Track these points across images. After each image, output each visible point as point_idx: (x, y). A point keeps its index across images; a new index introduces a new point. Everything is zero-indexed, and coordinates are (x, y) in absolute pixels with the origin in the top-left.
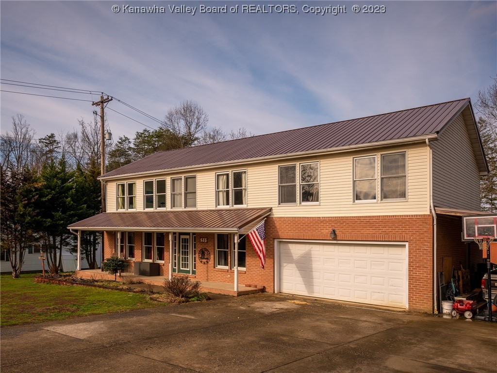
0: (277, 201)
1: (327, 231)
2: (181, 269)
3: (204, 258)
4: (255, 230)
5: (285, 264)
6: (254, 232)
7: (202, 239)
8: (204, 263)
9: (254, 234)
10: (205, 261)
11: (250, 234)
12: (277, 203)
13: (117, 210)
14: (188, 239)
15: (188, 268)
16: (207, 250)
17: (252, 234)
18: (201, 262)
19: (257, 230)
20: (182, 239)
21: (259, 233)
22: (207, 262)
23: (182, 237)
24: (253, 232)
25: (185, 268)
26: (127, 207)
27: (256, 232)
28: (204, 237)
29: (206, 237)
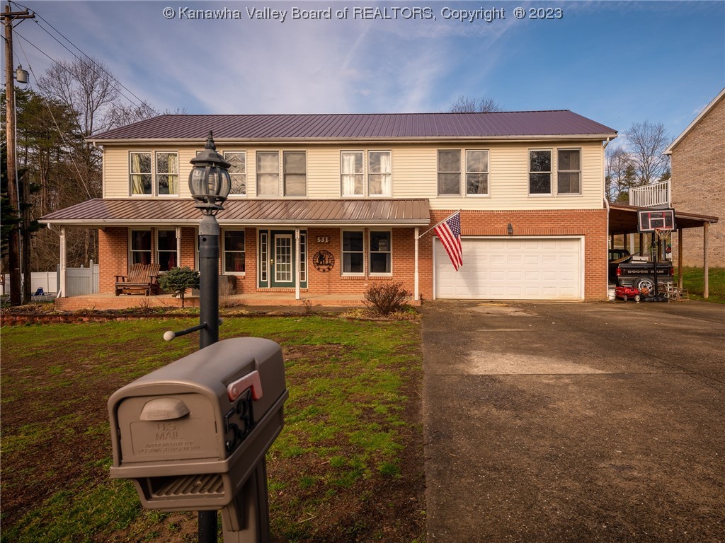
0: (436, 191)
1: (502, 226)
2: (276, 281)
3: (323, 264)
4: (445, 223)
5: (441, 265)
6: (444, 225)
7: (321, 239)
8: (324, 270)
9: (443, 228)
10: (325, 267)
11: (437, 228)
12: (436, 194)
13: (130, 195)
14: (288, 239)
15: (289, 279)
16: (328, 253)
17: (440, 228)
18: (319, 269)
19: (448, 223)
20: (278, 239)
21: (450, 226)
22: (329, 269)
23: (277, 236)
24: (441, 226)
25: (284, 279)
26: (156, 191)
27: (447, 226)
28: (323, 236)
29: (327, 236)
